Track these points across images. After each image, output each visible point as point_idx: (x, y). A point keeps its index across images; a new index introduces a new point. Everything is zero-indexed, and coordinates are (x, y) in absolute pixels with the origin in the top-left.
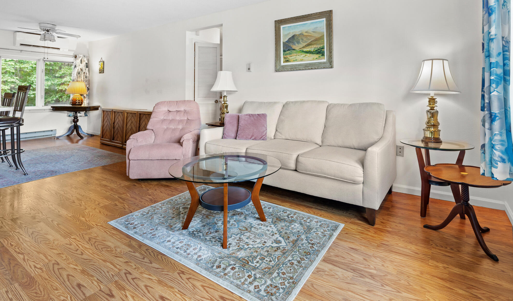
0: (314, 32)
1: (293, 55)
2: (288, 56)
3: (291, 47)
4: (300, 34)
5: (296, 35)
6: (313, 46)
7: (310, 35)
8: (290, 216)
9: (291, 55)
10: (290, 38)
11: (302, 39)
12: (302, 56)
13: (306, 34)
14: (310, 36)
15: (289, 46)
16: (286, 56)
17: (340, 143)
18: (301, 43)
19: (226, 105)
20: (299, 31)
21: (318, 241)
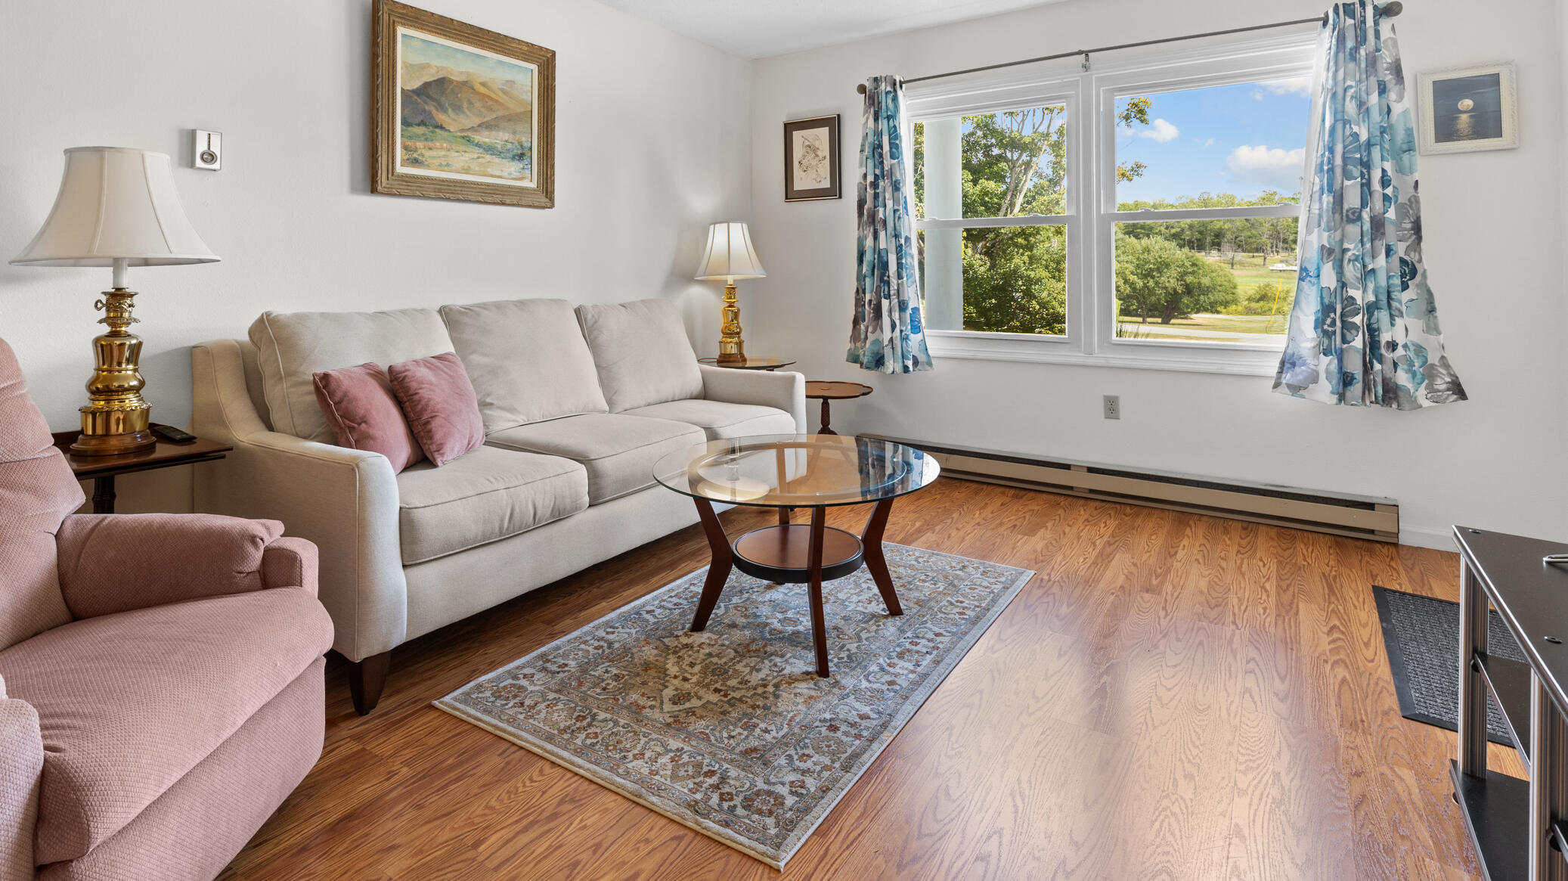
0: (502, 90)
1: (438, 144)
2: (419, 145)
3: (432, 118)
4: (465, 84)
5: (451, 81)
6: (501, 134)
7: (493, 95)
9: (430, 144)
10: (427, 85)
11: (470, 103)
12: (467, 155)
13: (483, 90)
14: (492, 99)
15: (424, 111)
16: (409, 143)
18: (464, 112)
20: (461, 73)
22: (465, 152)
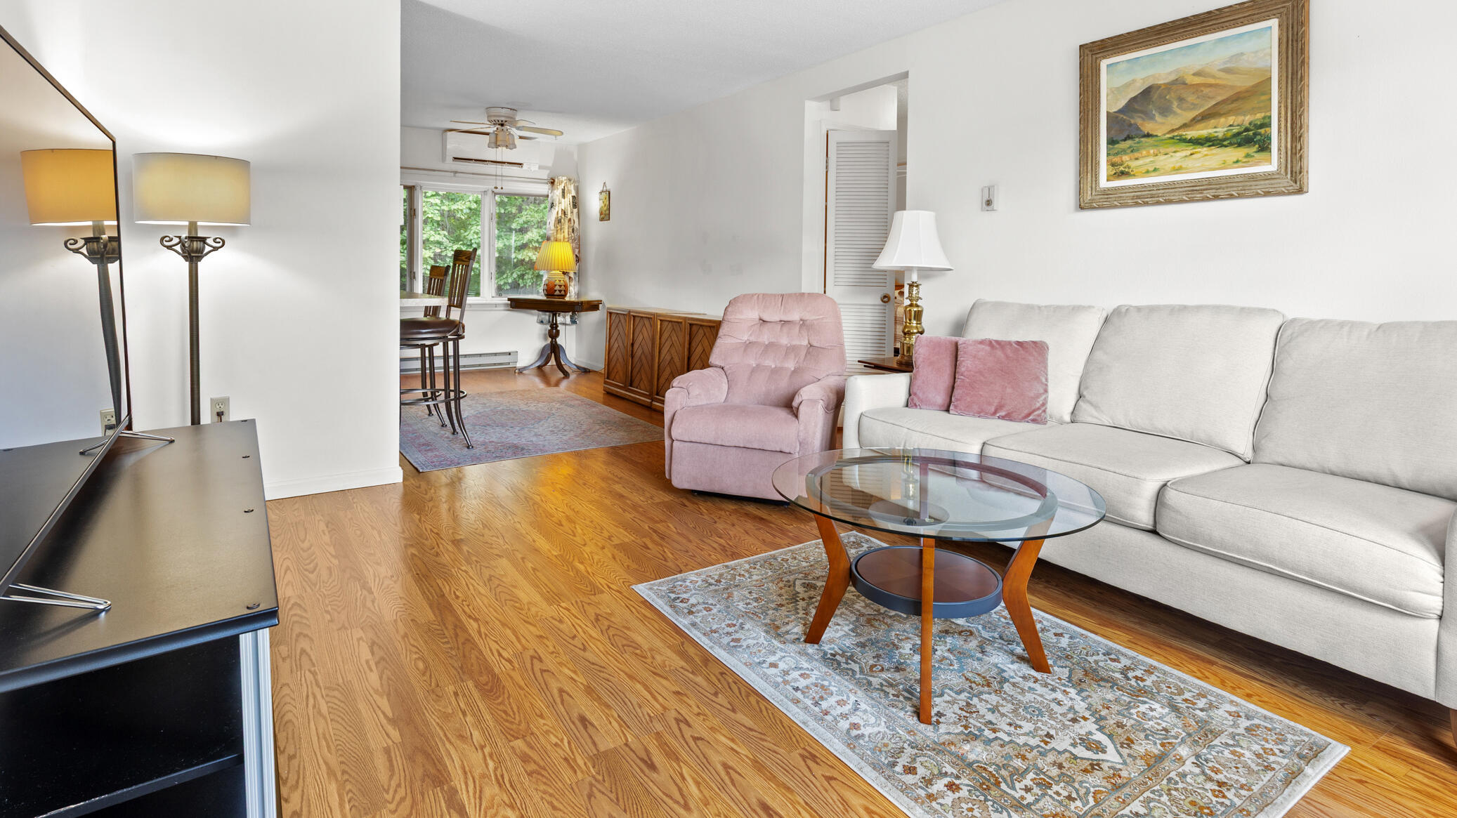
0: (1227, 71)
1: (1144, 153)
2: (1125, 158)
3: (1138, 129)
4: (1175, 82)
5: (1159, 87)
6: (1222, 120)
7: (1212, 81)
8: (1131, 674)
9: (1136, 155)
10: (1134, 100)
11: (1181, 100)
12: (1178, 154)
13: (1197, 80)
14: (1211, 85)
15: (1130, 125)
16: (1116, 159)
17: (1333, 460)
18: (1175, 113)
19: (915, 309)
20: (1170, 73)
21: (1243, 781)
22: (1175, 152)
